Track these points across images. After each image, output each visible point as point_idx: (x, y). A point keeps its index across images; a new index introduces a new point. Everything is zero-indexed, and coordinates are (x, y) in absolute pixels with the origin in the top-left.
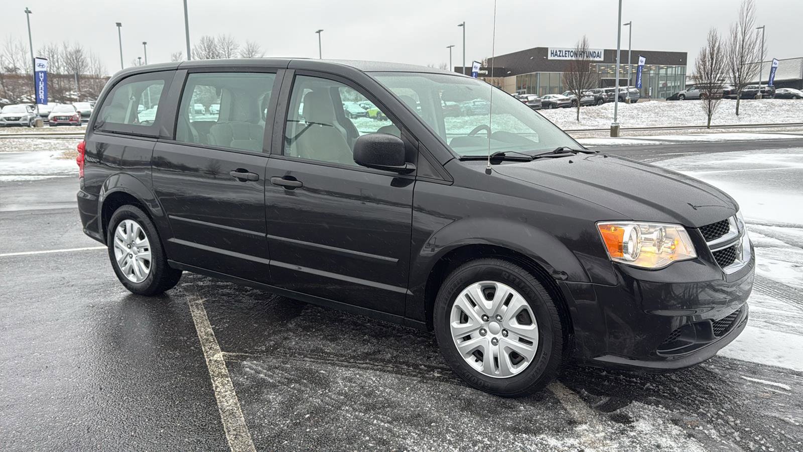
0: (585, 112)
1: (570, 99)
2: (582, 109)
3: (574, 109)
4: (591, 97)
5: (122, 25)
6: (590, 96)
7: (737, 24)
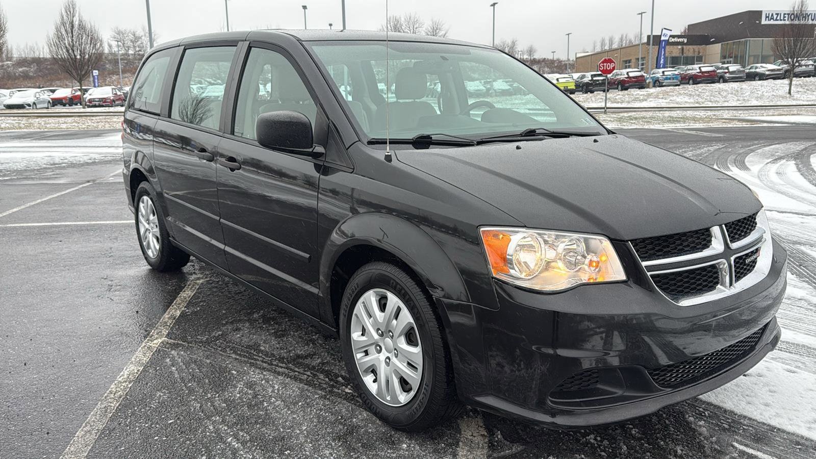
0: (800, 84)
1: (782, 69)
2: (795, 81)
3: (786, 81)
4: (810, 67)
5: (308, 7)
6: (808, 65)
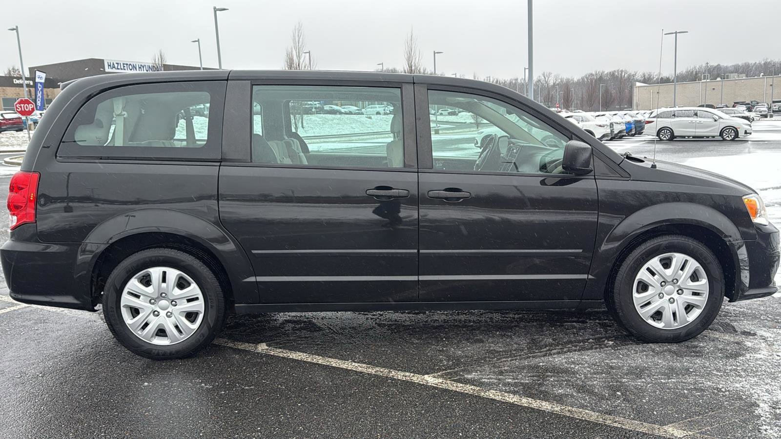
7: (292, 48)
